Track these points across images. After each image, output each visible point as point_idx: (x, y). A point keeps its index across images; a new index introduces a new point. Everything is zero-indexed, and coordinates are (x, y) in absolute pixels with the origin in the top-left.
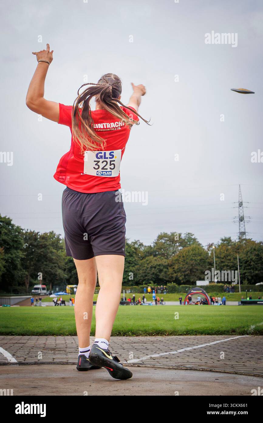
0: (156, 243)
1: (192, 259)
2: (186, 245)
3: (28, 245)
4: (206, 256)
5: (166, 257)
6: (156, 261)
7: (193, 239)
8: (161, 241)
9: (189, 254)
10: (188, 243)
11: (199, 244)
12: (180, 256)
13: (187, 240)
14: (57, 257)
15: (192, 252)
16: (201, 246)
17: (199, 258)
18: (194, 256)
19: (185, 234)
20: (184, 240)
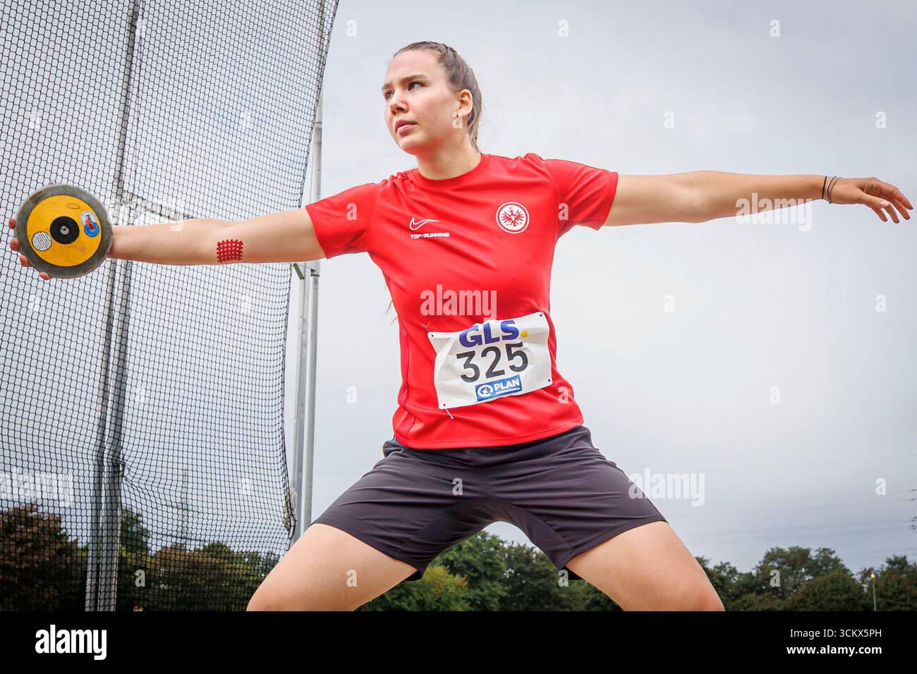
0: (761, 568)
1: (830, 598)
2: (819, 572)
3: (513, 572)
4: (859, 593)
5: (780, 595)
6: (760, 603)
7: (833, 560)
8: (770, 564)
9: (825, 589)
10: (824, 568)
11: (846, 571)
12: (808, 594)
13: (822, 562)
14: (571, 596)
15: (831, 585)
16: (849, 573)
17: (845, 596)
18: (835, 593)
19: (817, 550)
20: (815, 563)
